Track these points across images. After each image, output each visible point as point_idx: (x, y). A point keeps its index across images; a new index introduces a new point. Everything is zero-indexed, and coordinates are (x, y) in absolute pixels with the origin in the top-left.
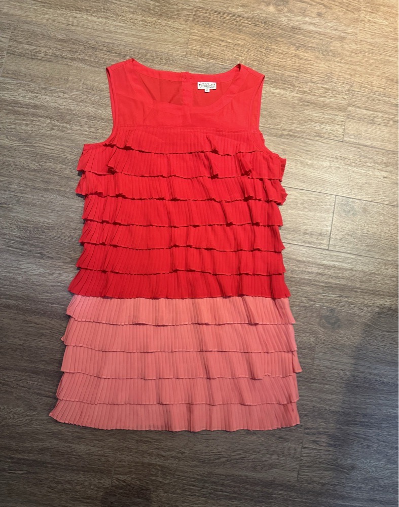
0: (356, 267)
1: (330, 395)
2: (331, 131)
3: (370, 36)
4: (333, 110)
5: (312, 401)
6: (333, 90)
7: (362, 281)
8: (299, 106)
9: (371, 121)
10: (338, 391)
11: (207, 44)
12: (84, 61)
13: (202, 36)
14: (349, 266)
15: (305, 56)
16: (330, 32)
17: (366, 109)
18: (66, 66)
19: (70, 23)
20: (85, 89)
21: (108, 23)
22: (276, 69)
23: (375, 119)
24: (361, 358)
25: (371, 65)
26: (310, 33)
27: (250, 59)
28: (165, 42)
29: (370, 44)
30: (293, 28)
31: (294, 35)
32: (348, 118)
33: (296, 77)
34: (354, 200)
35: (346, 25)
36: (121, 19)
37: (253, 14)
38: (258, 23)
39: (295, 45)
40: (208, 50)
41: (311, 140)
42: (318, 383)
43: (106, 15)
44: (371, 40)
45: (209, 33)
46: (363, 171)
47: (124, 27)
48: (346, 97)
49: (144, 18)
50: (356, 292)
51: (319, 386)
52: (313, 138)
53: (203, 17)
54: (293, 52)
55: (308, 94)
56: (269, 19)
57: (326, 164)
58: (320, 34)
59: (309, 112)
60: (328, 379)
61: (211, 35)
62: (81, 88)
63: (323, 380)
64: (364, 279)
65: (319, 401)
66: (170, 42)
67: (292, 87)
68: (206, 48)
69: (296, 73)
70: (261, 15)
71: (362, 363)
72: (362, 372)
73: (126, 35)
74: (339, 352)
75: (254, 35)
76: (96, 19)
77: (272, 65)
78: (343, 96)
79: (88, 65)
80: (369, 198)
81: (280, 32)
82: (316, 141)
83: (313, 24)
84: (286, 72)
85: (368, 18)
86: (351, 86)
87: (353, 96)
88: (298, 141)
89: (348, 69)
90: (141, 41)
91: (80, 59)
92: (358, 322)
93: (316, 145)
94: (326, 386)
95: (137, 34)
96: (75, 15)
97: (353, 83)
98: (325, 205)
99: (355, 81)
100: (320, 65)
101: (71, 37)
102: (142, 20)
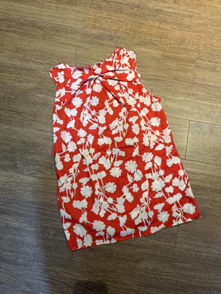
0: (207, 172)
1: (189, 272)
2: (185, 76)
3: (210, 15)
4: (186, 62)
5: (175, 277)
6: (185, 49)
7: (211, 183)
8: (162, 60)
9: (214, 70)
10: (196, 269)
11: (98, 21)
12: (15, 32)
13: (95, 16)
14: (201, 171)
15: (166, 28)
16: (183, 12)
17: (209, 62)
18: (3, 35)
19: (8, 9)
20: (15, 50)
21: (33, 9)
22: (146, 36)
23: (216, 68)
24: (213, 242)
25: (211, 33)
26: (169, 13)
27: (128, 29)
28: (71, 19)
29: (210, 20)
30: (157, 10)
31: (158, 14)
32: (197, 67)
33: (160, 41)
34: (203, 124)
35: (193, 8)
36: (42, 6)
37: (130, 2)
38: (133, 7)
39: (159, 21)
40: (99, 24)
41: (171, 82)
42: (180, 262)
43: (32, 4)
44: (211, 17)
45: (100, 14)
46: (208, 103)
47: (43, 11)
48: (195, 54)
49: (57, 5)
50: (207, 191)
51: (181, 264)
52: (172, 81)
53: (96, 4)
54: (157, 25)
55: (168, 52)
56: (141, 5)
57: (182, 98)
58: (175, 14)
59: (169, 63)
60: (187, 259)
61: (102, 15)
62: (12, 49)
63: (183, 259)
64: (212, 181)
65: (181, 276)
66: (74, 20)
67: (157, 48)
68: (98, 23)
69: (160, 38)
70: (135, 3)
71: (214, 246)
72: (214, 254)
73: (45, 16)
74: (196, 237)
75: (130, 15)
76: (26, 7)
77: (143, 33)
78: (193, 53)
79: (18, 35)
80: (214, 122)
81: (148, 12)
82: (174, 83)
83: (171, 8)
84: (153, 38)
85: (208, 4)
86: (198, 46)
87: (200, 53)
88: (161, 83)
89: (196, 35)
90: (54, 19)
91: (12, 31)
92: (209, 214)
93: (174, 86)
94: (186, 264)
95: (51, 15)
96: (12, 4)
97: (200, 45)
98: (182, 127)
99: (200, 43)
100: (176, 33)
101: (8, 18)
102: (55, 7)
